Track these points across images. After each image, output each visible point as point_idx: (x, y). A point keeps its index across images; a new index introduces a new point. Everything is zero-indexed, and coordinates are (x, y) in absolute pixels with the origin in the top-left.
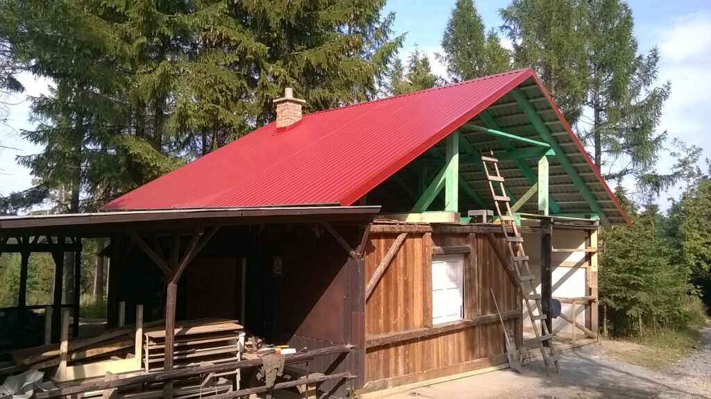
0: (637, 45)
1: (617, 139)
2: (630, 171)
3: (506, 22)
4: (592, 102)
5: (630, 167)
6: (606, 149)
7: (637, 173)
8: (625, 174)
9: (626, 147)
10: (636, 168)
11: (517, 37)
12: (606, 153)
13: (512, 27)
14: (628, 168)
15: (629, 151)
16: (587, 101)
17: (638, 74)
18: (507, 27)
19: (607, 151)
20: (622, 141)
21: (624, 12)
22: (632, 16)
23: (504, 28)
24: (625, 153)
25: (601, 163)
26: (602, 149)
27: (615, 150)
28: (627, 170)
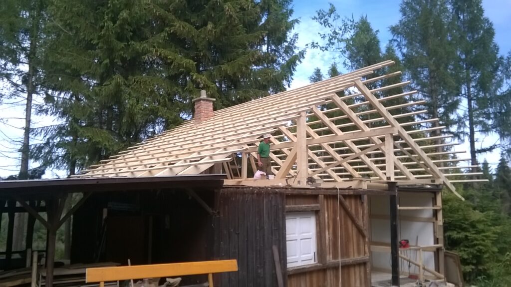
0: (498, 49)
1: (486, 121)
2: (498, 146)
3: (394, 36)
4: (465, 94)
5: (498, 142)
6: (478, 130)
7: (504, 147)
8: (494, 148)
9: (494, 127)
10: (503, 143)
11: (403, 47)
12: (479, 132)
13: (399, 40)
14: (496, 144)
15: (497, 130)
16: (461, 93)
17: (501, 71)
18: (395, 40)
19: (480, 131)
20: (490, 122)
21: (486, 25)
22: (493, 27)
23: (393, 42)
24: (494, 132)
25: (475, 140)
26: (475, 130)
27: (486, 129)
28: (496, 145)
